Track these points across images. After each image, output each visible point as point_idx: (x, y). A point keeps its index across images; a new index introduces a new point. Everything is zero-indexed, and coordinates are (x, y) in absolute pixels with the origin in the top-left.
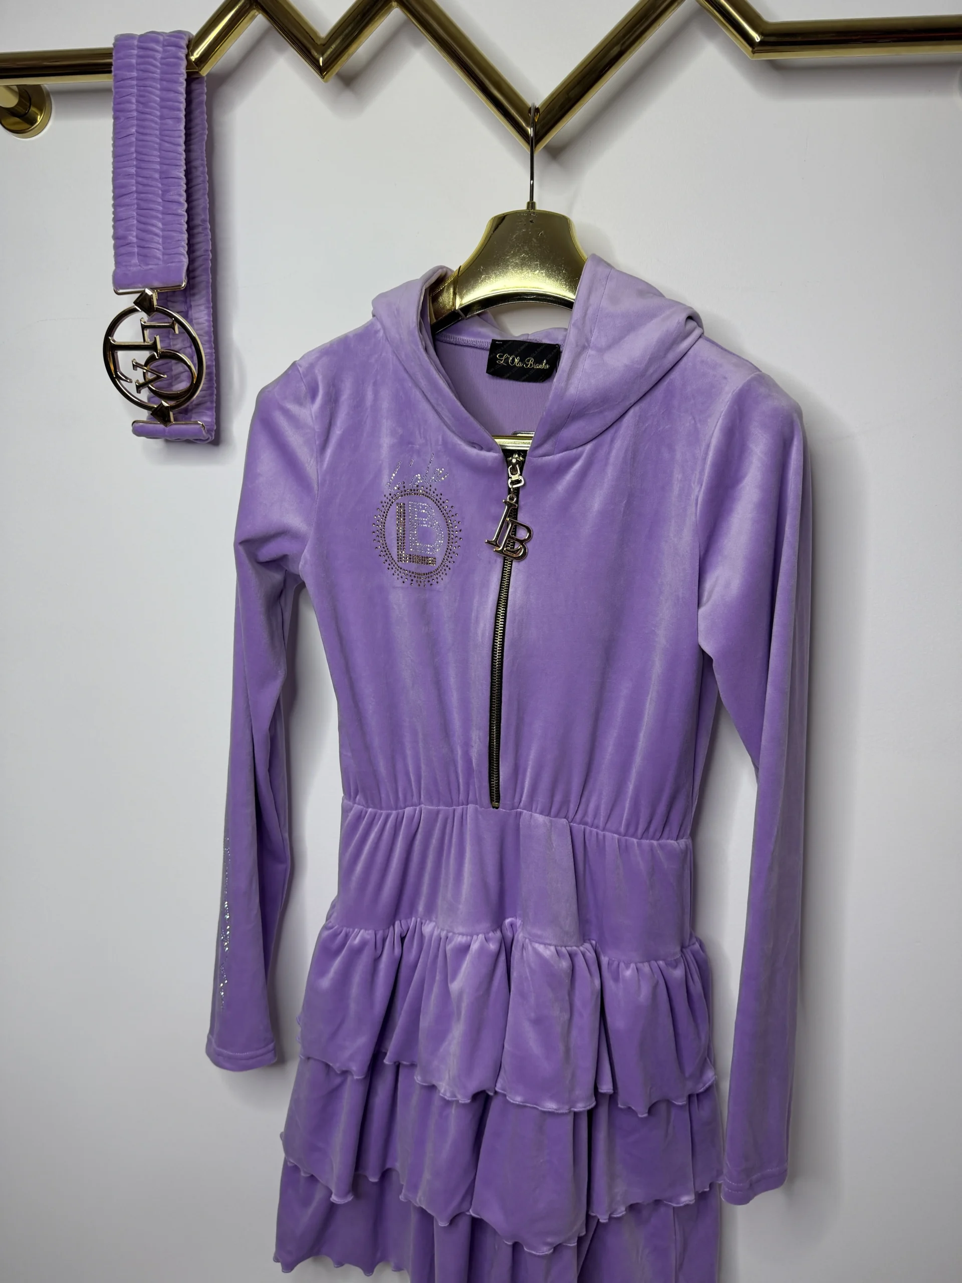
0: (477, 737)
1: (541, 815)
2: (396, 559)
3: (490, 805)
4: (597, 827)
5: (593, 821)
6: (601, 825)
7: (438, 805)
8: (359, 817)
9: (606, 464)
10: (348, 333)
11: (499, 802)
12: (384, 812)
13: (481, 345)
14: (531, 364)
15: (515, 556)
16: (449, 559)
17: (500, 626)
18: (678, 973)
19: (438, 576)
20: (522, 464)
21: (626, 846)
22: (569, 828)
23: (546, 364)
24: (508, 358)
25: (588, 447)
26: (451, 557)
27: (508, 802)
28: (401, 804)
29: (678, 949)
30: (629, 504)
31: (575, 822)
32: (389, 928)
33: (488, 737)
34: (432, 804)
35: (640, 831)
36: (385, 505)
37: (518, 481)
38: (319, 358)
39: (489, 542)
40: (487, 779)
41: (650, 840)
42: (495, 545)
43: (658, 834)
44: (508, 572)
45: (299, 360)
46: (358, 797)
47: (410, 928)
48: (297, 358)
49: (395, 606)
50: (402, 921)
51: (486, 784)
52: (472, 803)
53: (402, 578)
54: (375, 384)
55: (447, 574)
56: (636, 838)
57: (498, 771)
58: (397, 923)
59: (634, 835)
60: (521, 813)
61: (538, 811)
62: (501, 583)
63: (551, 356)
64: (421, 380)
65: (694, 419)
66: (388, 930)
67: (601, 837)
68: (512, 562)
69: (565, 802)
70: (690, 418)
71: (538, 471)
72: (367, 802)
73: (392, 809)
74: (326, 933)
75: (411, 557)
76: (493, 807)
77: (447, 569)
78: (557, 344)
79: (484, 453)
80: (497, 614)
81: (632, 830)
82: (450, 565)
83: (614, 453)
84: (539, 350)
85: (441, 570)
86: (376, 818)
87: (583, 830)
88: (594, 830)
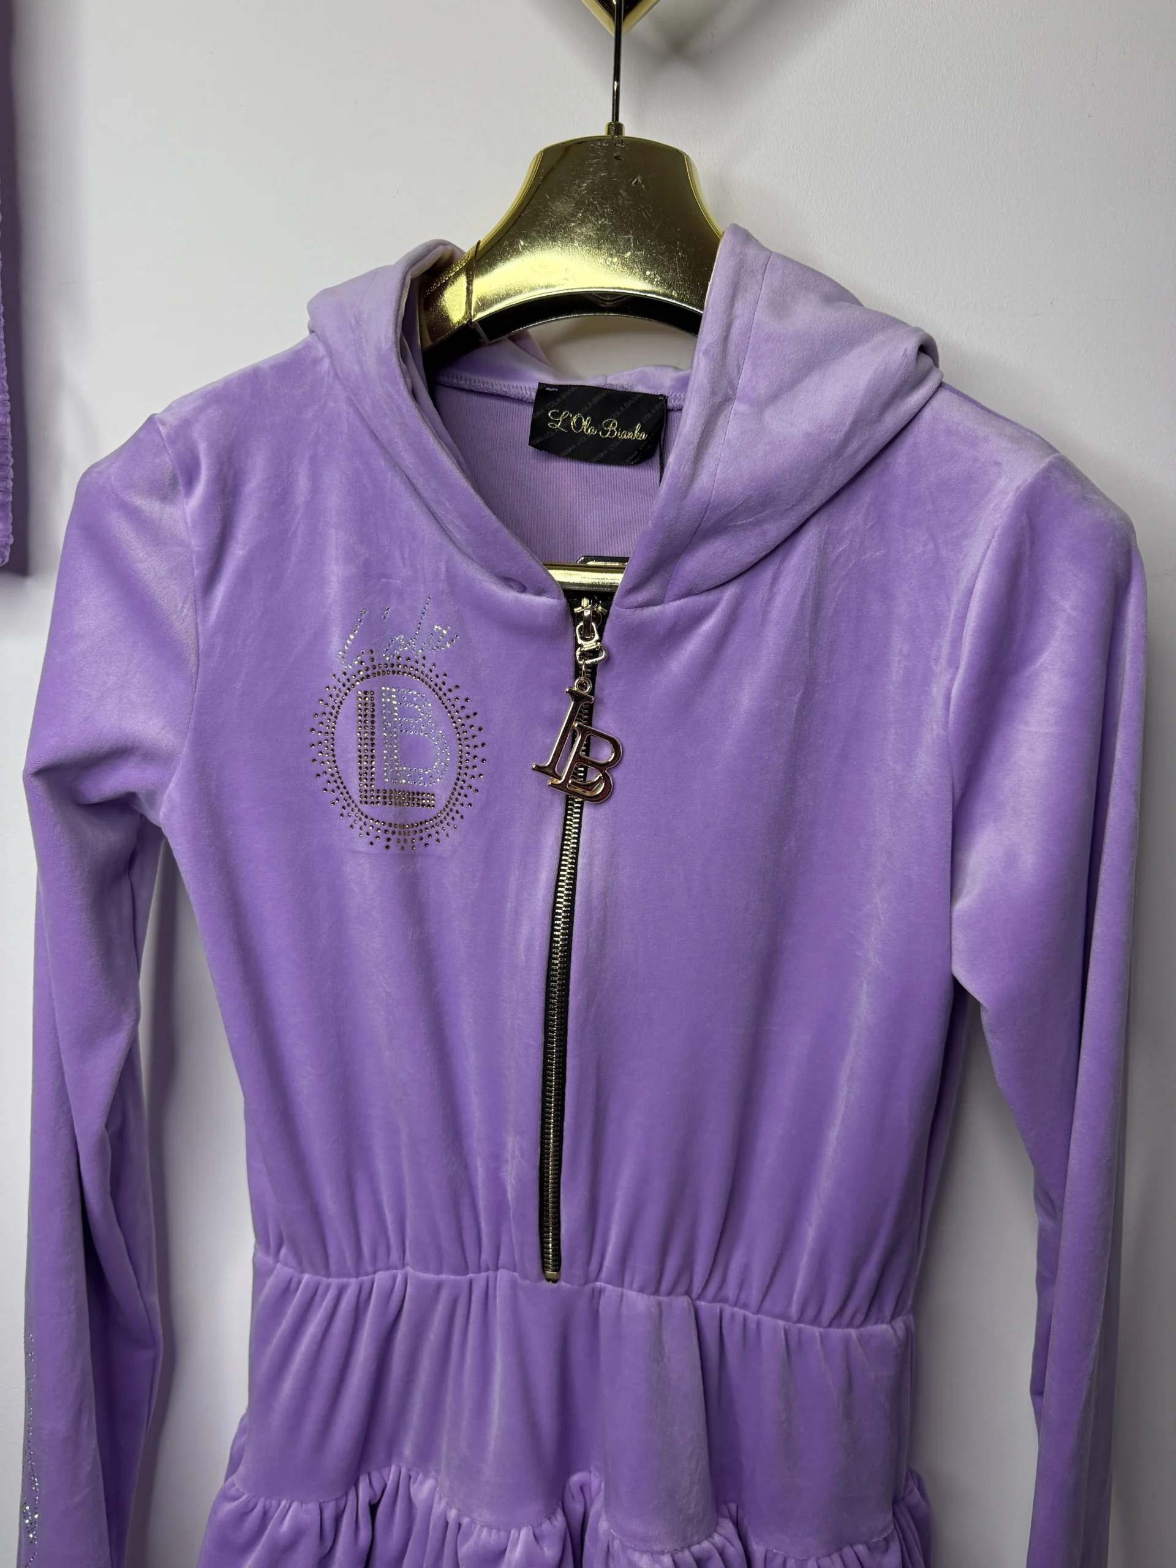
0: (516, 1147)
1: (640, 1295)
2: (356, 797)
3: (541, 1276)
4: (745, 1306)
5: (738, 1296)
6: (754, 1303)
7: (439, 1271)
8: (287, 1289)
9: (764, 622)
10: (260, 362)
11: (558, 1271)
12: (335, 1282)
13: (519, 393)
14: (612, 432)
15: (588, 794)
16: (462, 799)
17: (562, 930)
18: (890, 1560)
19: (439, 829)
20: (601, 620)
21: (800, 1342)
22: (692, 1311)
23: (640, 431)
24: (569, 419)
25: (729, 592)
27: (577, 1271)
28: (367, 1265)
30: (807, 697)
31: (704, 1301)
32: (347, 1494)
33: (539, 1149)
34: (426, 1269)
35: (828, 1313)
36: (334, 693)
37: (594, 653)
38: (201, 409)
39: (539, 769)
40: (536, 1229)
41: (843, 1328)
42: (551, 775)
43: (860, 1318)
44: (575, 826)
45: (159, 414)
46: (283, 1251)
47: (389, 1483)
48: (158, 409)
49: (356, 886)
50: (373, 1475)
51: (534, 1238)
52: (505, 1268)
53: (368, 834)
54: (314, 461)
55: (458, 827)
56: (820, 1326)
57: (558, 1214)
58: (363, 1482)
59: (815, 1321)
60: (601, 1291)
61: (635, 1286)
62: (562, 846)
63: (649, 416)
64: (405, 456)
65: (934, 539)
66: (345, 1498)
67: (752, 1326)
68: (582, 803)
70: (926, 537)
71: (634, 633)
72: (300, 1263)
73: (348, 1275)
75: (387, 795)
76: (548, 1280)
77: (458, 816)
78: (661, 395)
79: (528, 598)
80: (554, 908)
81: (811, 1313)
82: (463, 810)
83: (779, 601)
84: (628, 405)
85: (445, 818)
86: (320, 1292)
87: (719, 1314)
88: (739, 1312)
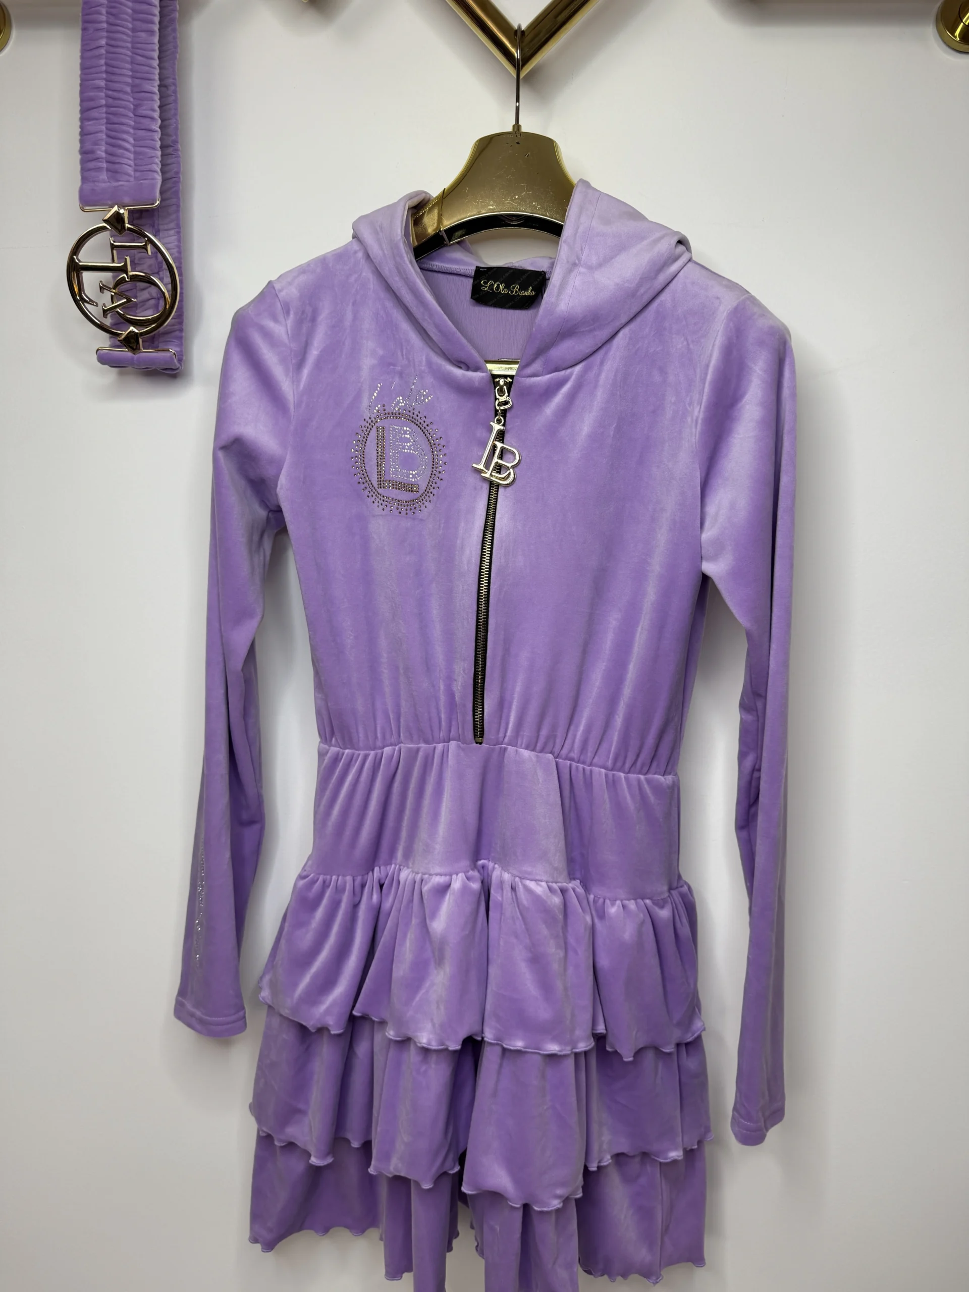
0: (461, 669)
1: (526, 750)
2: (377, 485)
3: (474, 741)
4: (584, 763)
5: (580, 756)
6: (588, 760)
7: (418, 744)
8: (336, 759)
9: (596, 387)
10: (326, 253)
11: (482, 737)
12: (362, 753)
13: (465, 272)
14: (516, 292)
16: (434, 485)
17: (487, 555)
18: (664, 914)
19: (421, 504)
21: (614, 781)
22: (554, 763)
23: (531, 291)
24: (493, 285)
25: (578, 369)
26: (436, 483)
27: (493, 737)
28: (379, 743)
29: (665, 888)
30: (619, 428)
31: (561, 758)
32: (368, 874)
33: (473, 668)
34: (412, 741)
35: (627, 765)
36: (365, 429)
38: (296, 277)
40: (471, 713)
41: (637, 774)
43: (645, 769)
44: (494, 499)
45: (274, 280)
46: (334, 738)
47: (390, 874)
48: (273, 278)
49: (375, 537)
50: (382, 868)
51: (470, 718)
52: (454, 740)
53: (383, 505)
54: (354, 304)
55: (431, 502)
56: (624, 772)
57: (483, 705)
58: (376, 869)
59: (621, 769)
60: (505, 749)
61: (523, 746)
62: (487, 510)
63: (537, 283)
64: (407, 296)
65: (686, 340)
66: (366, 876)
67: (588, 773)
69: (552, 736)
70: (683, 339)
71: (526, 393)
72: (343, 743)
73: (370, 749)
74: (302, 883)
75: (394, 483)
76: (477, 743)
78: (543, 271)
79: (470, 374)
80: (483, 540)
81: (619, 764)
82: (435, 491)
83: (603, 376)
84: (524, 277)
85: (424, 498)
86: (354, 759)
87: (569, 766)
88: (581, 766)
